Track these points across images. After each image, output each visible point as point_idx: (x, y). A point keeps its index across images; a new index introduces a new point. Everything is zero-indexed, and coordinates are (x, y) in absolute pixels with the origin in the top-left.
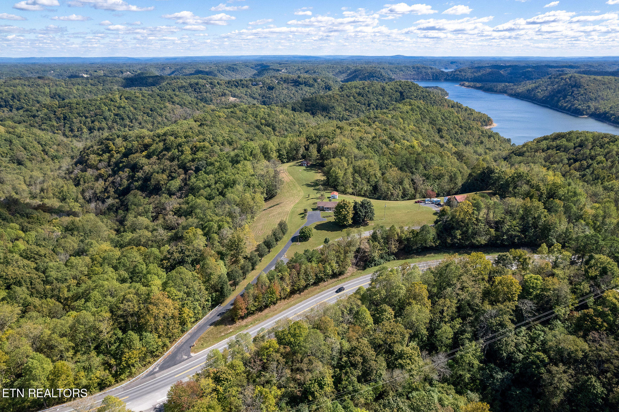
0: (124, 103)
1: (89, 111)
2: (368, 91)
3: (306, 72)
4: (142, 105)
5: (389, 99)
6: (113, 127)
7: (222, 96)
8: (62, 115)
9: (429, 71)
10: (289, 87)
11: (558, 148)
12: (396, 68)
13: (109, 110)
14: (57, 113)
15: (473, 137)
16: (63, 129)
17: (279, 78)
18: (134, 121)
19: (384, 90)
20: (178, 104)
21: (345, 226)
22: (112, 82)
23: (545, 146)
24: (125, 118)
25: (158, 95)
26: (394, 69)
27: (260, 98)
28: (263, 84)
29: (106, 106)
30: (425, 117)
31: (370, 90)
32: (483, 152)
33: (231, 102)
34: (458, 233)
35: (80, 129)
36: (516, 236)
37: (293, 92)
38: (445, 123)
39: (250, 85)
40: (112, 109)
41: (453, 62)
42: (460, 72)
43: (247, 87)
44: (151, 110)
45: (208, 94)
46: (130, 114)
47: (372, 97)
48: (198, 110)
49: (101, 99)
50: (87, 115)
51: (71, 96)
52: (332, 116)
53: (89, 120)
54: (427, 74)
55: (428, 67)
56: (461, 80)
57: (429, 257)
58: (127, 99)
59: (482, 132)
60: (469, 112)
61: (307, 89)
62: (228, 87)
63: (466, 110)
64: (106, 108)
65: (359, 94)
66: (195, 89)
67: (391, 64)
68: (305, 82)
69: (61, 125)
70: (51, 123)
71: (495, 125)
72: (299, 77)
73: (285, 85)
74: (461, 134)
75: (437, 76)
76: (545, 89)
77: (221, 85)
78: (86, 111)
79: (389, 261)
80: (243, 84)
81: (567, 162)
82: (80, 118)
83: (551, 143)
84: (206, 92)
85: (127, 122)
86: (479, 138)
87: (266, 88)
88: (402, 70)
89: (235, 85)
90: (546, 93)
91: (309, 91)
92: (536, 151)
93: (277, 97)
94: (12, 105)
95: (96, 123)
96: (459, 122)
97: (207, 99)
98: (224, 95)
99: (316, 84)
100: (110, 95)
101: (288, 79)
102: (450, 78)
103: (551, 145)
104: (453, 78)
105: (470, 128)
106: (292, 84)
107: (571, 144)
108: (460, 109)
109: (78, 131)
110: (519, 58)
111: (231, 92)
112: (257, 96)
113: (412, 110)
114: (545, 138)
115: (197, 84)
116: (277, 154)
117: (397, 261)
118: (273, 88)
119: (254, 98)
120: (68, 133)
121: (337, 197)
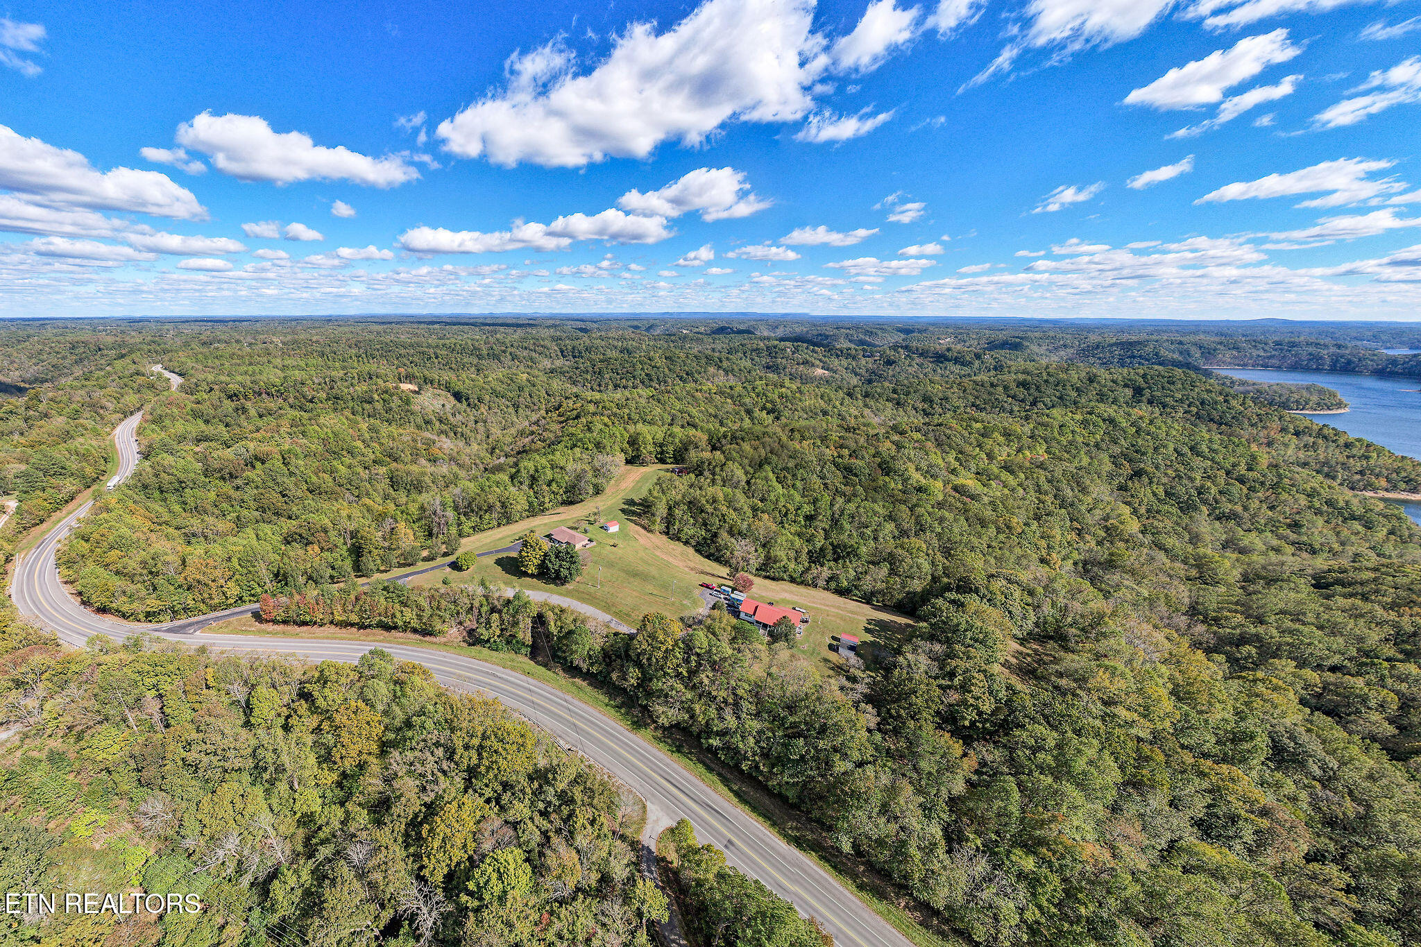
0: (661, 363)
3: (987, 343)
10: (925, 363)
17: (914, 348)
20: (724, 370)
21: (525, 574)
28: (882, 355)
31: (1051, 379)
33: (815, 377)
39: (860, 356)
43: (854, 358)
44: (687, 374)
46: (662, 375)
57: (574, 684)
58: (666, 358)
61: (956, 369)
64: (641, 366)
68: (957, 358)
72: (949, 349)
73: (918, 360)
78: (620, 368)
79: (515, 652)
82: (612, 374)
87: (881, 362)
89: (836, 354)
93: (894, 376)
95: (624, 381)
101: (927, 351)
106: (931, 359)
112: (863, 371)
115: (775, 347)
116: (659, 449)
117: (527, 660)
118: (894, 362)
119: (856, 374)
120: (595, 387)
121: (614, 529)
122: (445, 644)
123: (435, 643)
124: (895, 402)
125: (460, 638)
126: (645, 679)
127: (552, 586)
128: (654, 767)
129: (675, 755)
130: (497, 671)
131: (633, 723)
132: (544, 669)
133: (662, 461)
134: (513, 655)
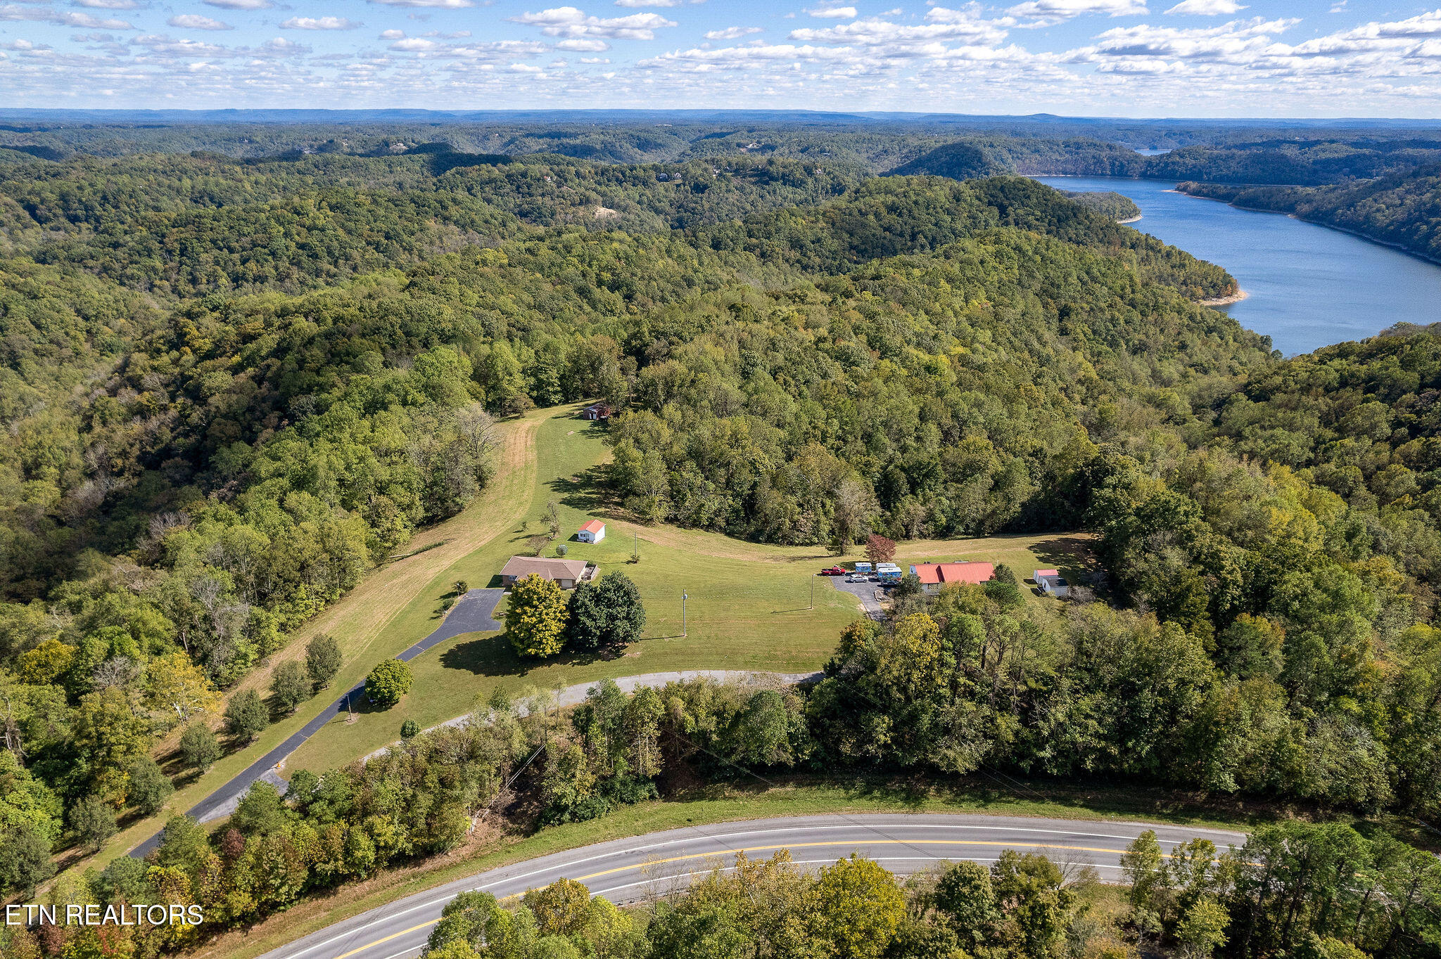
0: (324, 218)
1: (241, 235)
2: (916, 203)
3: (802, 151)
4: (368, 223)
5: (968, 222)
6: (288, 276)
7: (580, 204)
8: (176, 245)
9: (1104, 154)
10: (746, 185)
11: (1371, 385)
12: (1024, 145)
13: (286, 235)
14: (166, 240)
15: (1162, 331)
16: (174, 276)
17: (724, 163)
18: (341, 261)
19: (958, 200)
20: (456, 223)
21: (537, 661)
22: (343, 167)
23: (1333, 377)
24: (320, 254)
25: (412, 201)
26: (1019, 148)
27: (673, 211)
28: (684, 177)
29: (282, 224)
30: (1031, 275)
31: (921, 200)
32: (1176, 376)
33: (599, 220)
34: (882, 727)
35: (213, 279)
36: (1088, 749)
37: (752, 197)
38: (1089, 293)
39: (653, 180)
40: (294, 232)
41: (1170, 134)
42: (1182, 156)
43: (645, 184)
44: (387, 237)
45: (547, 199)
46: (335, 243)
47: (924, 217)
48: (503, 238)
49: (272, 208)
50: (234, 244)
51: (237, 198)
52: (811, 263)
53: (236, 256)
54: (1099, 161)
55: (1104, 143)
56: (1184, 177)
57: (773, 797)
58: (332, 208)
59: (1192, 318)
60: (1176, 260)
61: (787, 191)
62: (600, 184)
63: (1169, 255)
64: (281, 229)
65: (892, 209)
66: (518, 187)
67: (1015, 134)
68: (784, 175)
69: (172, 269)
70: (148, 262)
71: (1243, 294)
72: (771, 162)
73: (736, 182)
74: (1127, 322)
75: (1122, 166)
76: (1398, 202)
77: (584, 178)
78: (234, 237)
79: (632, 802)
80: (635, 178)
81: (1389, 432)
82: (216, 252)
83: (1355, 367)
84: (543, 195)
85: (325, 265)
86: (1179, 333)
87: (688, 187)
88: (1037, 151)
89: (617, 180)
90: (1400, 215)
91: (790, 196)
92: (1306, 389)
93: (711, 210)
94: (100, 217)
95: (252, 265)
96: (1128, 290)
97: (543, 210)
98: (585, 201)
99: (810, 181)
100: (296, 199)
101: (744, 167)
102: (1155, 171)
103: (1352, 375)
104: (1160, 172)
105: (1156, 308)
106: (753, 180)
107: (1413, 377)
108: (1151, 253)
109: (208, 282)
110: (1347, 121)
111: (603, 195)
112: (665, 205)
113: (998, 255)
114: (1343, 352)
115: (524, 175)
116: (532, 380)
117: (659, 805)
118: (706, 187)
119: (658, 212)
120: (184, 286)
121: (599, 536)
122: (475, 856)
123: (453, 866)
124: (758, 251)
125: (498, 832)
126: (905, 723)
127: (597, 663)
128: (987, 835)
129: (990, 806)
130: (632, 845)
131: (907, 800)
132: (704, 803)
133: (542, 402)
134: (633, 810)
